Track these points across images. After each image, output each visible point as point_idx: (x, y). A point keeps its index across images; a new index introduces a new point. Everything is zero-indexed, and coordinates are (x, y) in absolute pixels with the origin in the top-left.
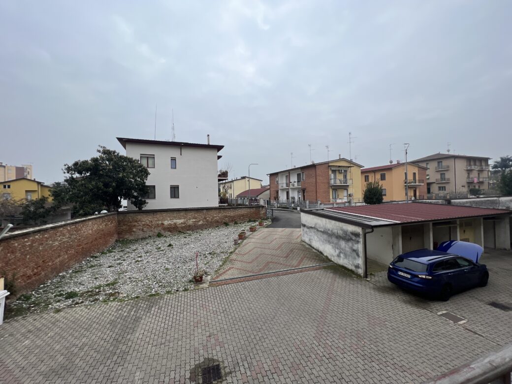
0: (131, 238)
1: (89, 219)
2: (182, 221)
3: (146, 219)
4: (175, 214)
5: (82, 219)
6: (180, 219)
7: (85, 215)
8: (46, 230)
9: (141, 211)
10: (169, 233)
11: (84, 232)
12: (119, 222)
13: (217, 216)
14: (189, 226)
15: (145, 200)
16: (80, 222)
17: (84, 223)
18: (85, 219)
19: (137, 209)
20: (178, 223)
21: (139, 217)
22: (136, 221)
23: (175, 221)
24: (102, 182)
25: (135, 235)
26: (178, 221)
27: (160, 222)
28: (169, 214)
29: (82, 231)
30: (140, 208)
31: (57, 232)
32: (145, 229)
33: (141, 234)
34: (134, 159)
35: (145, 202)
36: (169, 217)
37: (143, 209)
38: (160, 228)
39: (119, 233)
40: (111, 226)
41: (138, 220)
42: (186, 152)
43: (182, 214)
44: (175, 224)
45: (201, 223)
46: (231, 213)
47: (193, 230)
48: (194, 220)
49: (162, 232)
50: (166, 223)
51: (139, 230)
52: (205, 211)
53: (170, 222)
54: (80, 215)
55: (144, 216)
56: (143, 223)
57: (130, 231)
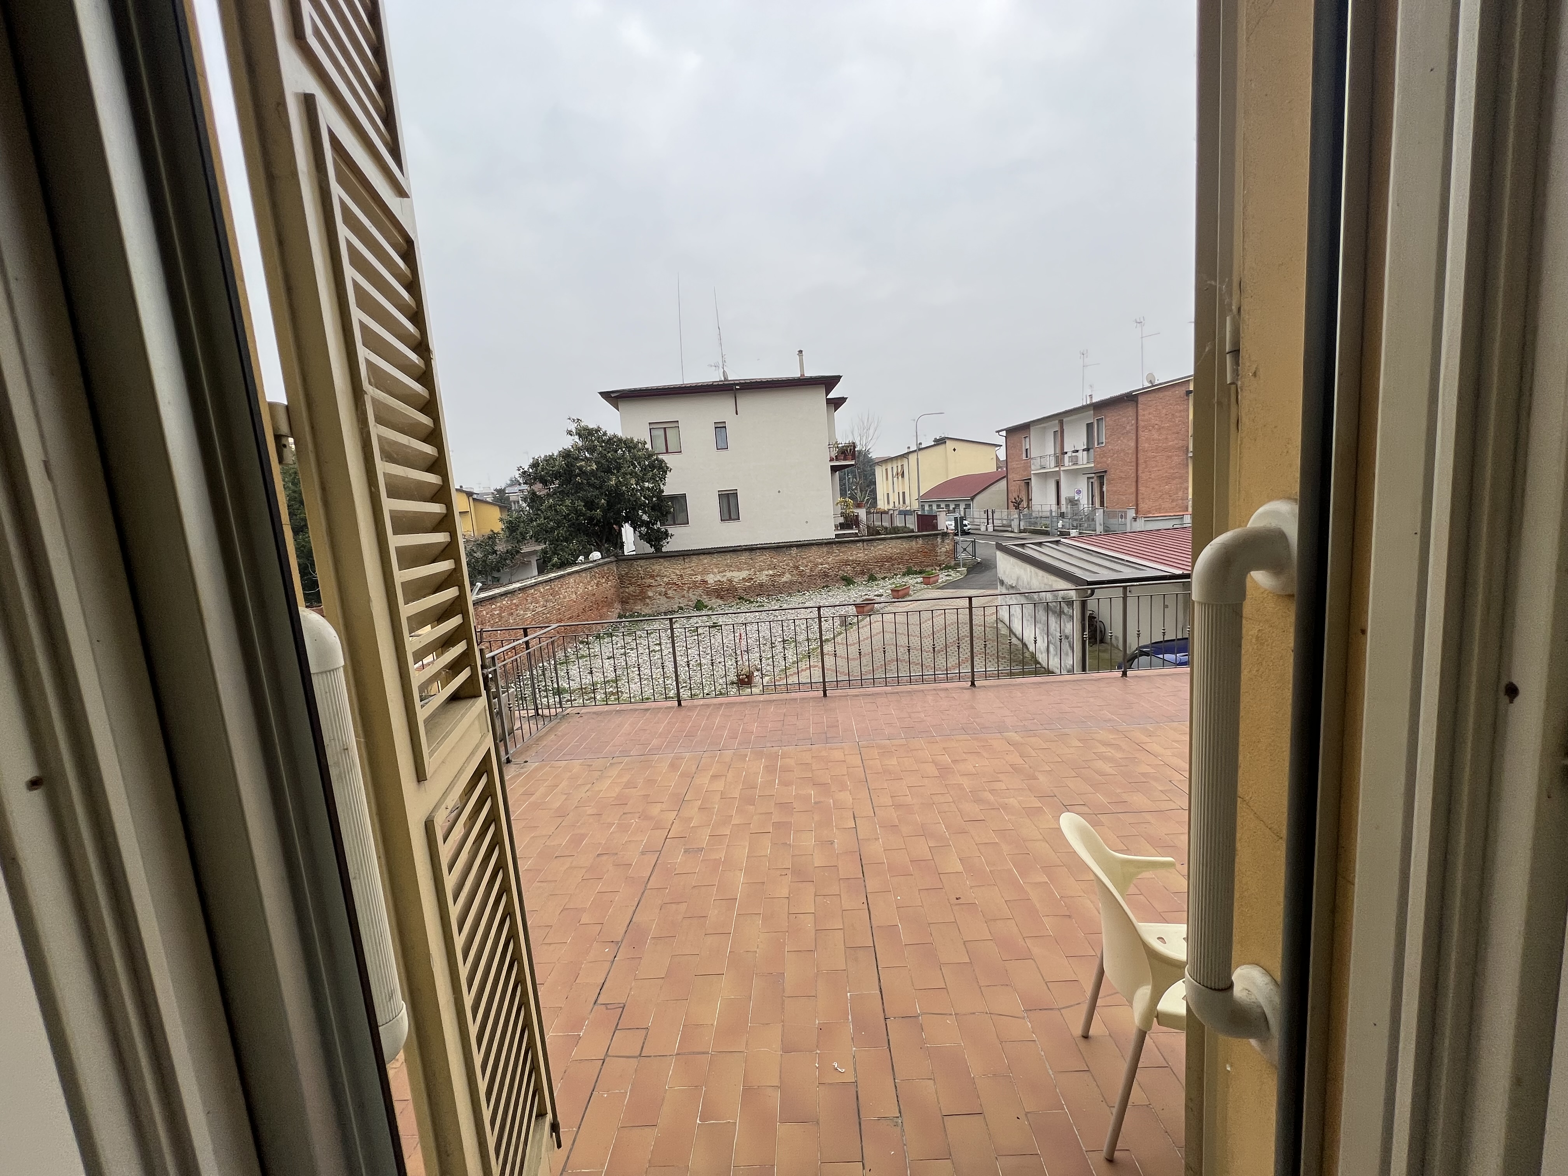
0: (646, 611)
1: (569, 574)
2: (744, 574)
3: (670, 571)
4: (729, 559)
5: (559, 574)
6: (740, 569)
7: (563, 565)
8: (512, 592)
9: (659, 555)
10: (721, 602)
11: (565, 598)
12: (621, 578)
13: (827, 560)
14: (761, 585)
15: (667, 531)
16: (556, 578)
17: (562, 580)
18: (562, 573)
19: (653, 550)
20: (736, 580)
21: (657, 567)
22: (652, 577)
23: (729, 574)
24: (583, 500)
25: (653, 604)
26: (735, 574)
27: (699, 578)
28: (716, 559)
29: (561, 596)
30: (658, 549)
31: (528, 596)
32: (669, 592)
33: (663, 604)
34: (635, 440)
35: (666, 534)
36: (717, 566)
37: (664, 549)
38: (700, 591)
39: (624, 602)
40: (608, 586)
41: (655, 574)
42: (749, 404)
43: (744, 557)
44: (730, 581)
45: (787, 578)
46: (859, 554)
47: (768, 595)
48: (771, 572)
49: (705, 599)
50: (711, 579)
51: (660, 594)
52: (794, 551)
53: (718, 577)
54: (553, 565)
55: (666, 564)
56: (665, 579)
57: (642, 597)
